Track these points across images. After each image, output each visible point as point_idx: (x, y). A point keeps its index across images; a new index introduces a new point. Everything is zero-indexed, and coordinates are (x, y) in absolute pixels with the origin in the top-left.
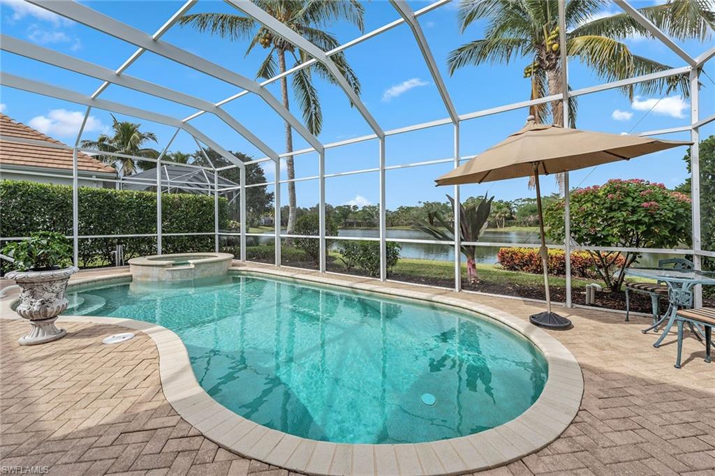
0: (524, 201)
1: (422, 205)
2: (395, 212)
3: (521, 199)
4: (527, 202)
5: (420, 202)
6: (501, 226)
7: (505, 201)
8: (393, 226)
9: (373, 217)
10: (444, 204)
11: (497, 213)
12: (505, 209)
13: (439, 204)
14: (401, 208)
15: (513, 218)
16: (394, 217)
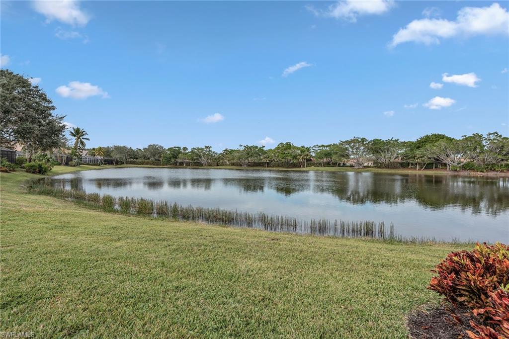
0: (320, 147)
1: (242, 148)
2: (221, 154)
3: (318, 145)
4: (321, 148)
5: (241, 146)
6: (304, 167)
7: (306, 147)
8: (218, 165)
9: (201, 157)
10: (260, 148)
11: (301, 155)
12: (306, 153)
13: (256, 147)
14: (226, 150)
15: (311, 160)
16: (219, 158)
